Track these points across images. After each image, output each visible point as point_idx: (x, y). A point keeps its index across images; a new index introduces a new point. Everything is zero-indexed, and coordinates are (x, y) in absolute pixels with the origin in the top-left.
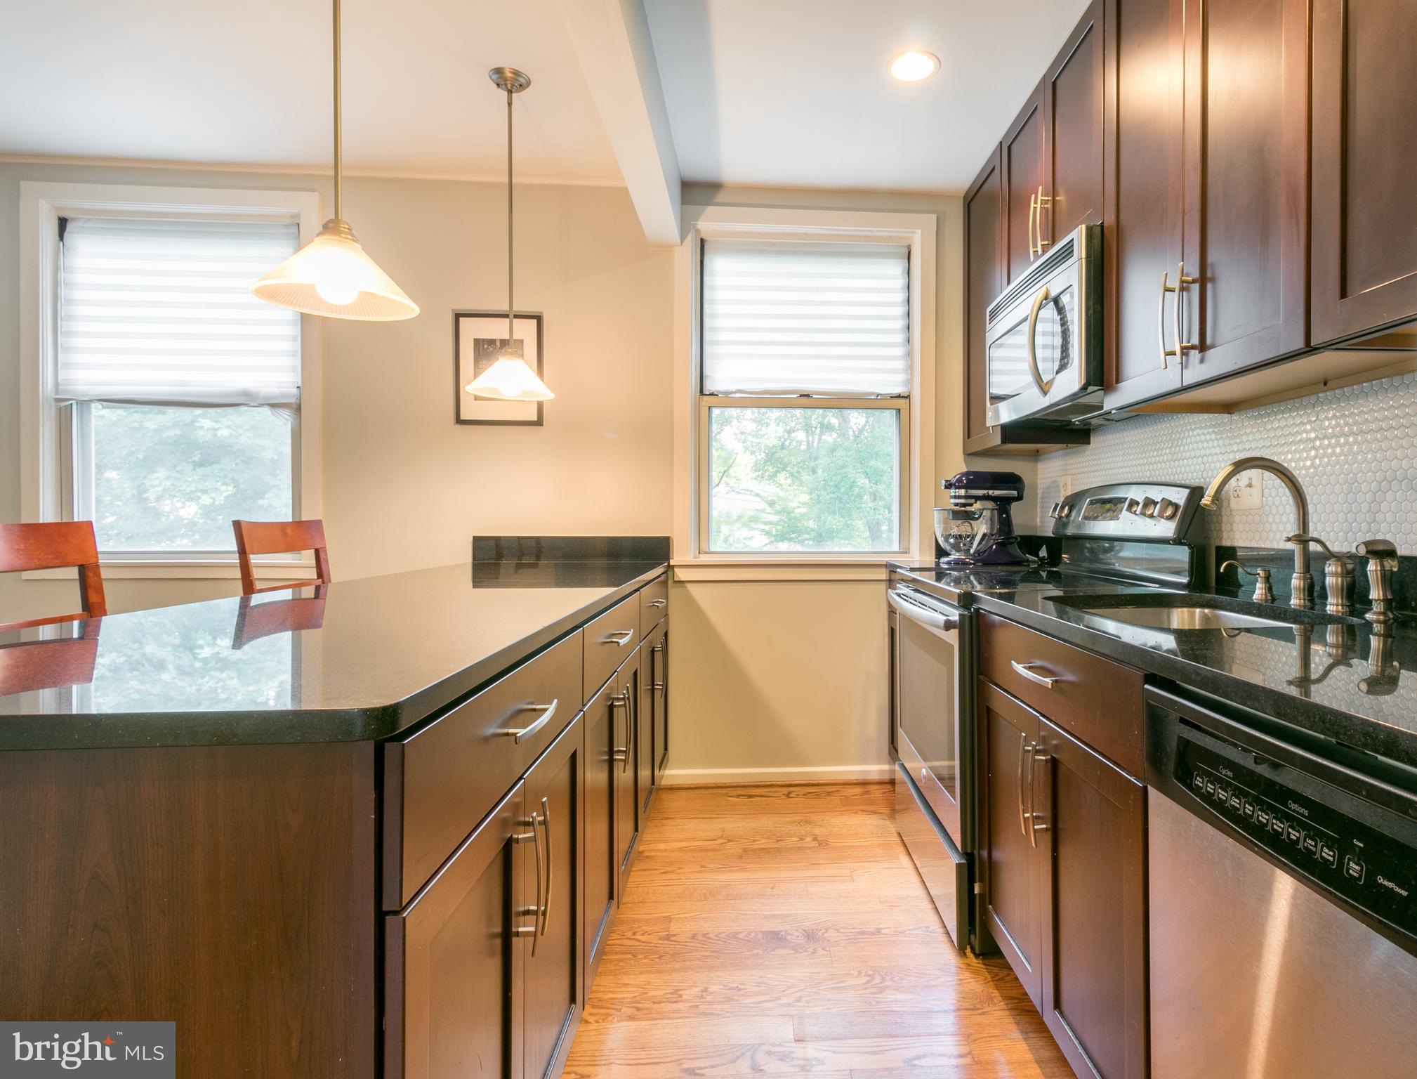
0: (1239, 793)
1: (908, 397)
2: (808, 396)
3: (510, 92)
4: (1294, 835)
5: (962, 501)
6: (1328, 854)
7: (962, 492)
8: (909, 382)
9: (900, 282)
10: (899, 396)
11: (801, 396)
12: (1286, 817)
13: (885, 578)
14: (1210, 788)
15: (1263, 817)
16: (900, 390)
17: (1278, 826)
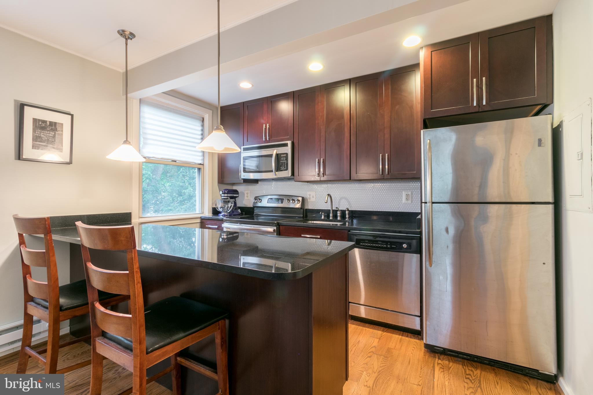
0: (369, 243)
1: (203, 165)
2: (176, 161)
3: (126, 39)
4: (380, 245)
5: (226, 198)
6: (385, 246)
7: (226, 195)
8: (203, 160)
9: (200, 128)
10: (200, 164)
11: (172, 161)
12: (379, 244)
13: (199, 222)
14: (364, 244)
15: (374, 245)
16: (200, 162)
17: (377, 245)
